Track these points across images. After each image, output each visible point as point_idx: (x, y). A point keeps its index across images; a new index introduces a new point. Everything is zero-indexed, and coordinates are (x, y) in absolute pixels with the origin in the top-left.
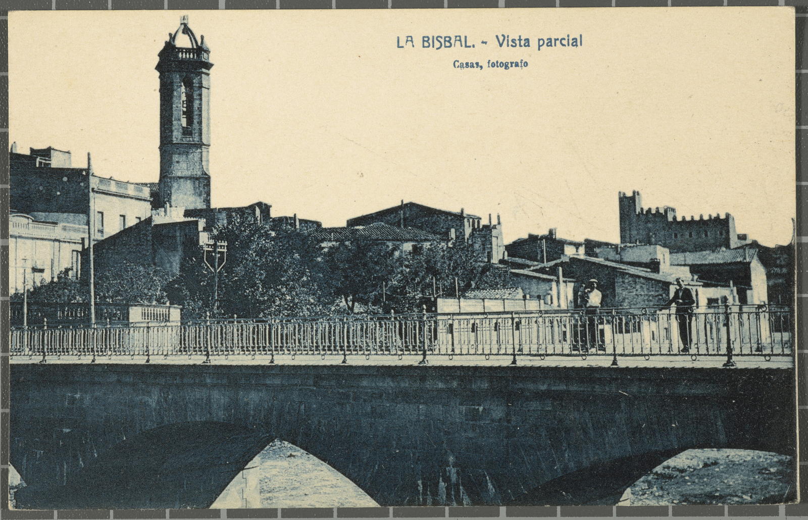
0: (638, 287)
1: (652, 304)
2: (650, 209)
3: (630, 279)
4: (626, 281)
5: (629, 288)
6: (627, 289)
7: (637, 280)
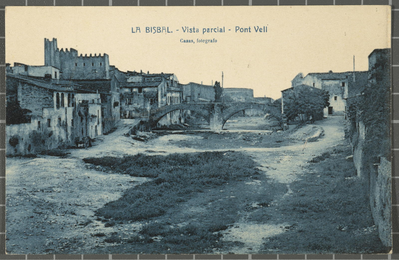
0: (33, 93)
1: (41, 103)
2: (62, 49)
3: (28, 87)
4: (25, 88)
5: (26, 93)
6: (25, 93)
7: (32, 87)
